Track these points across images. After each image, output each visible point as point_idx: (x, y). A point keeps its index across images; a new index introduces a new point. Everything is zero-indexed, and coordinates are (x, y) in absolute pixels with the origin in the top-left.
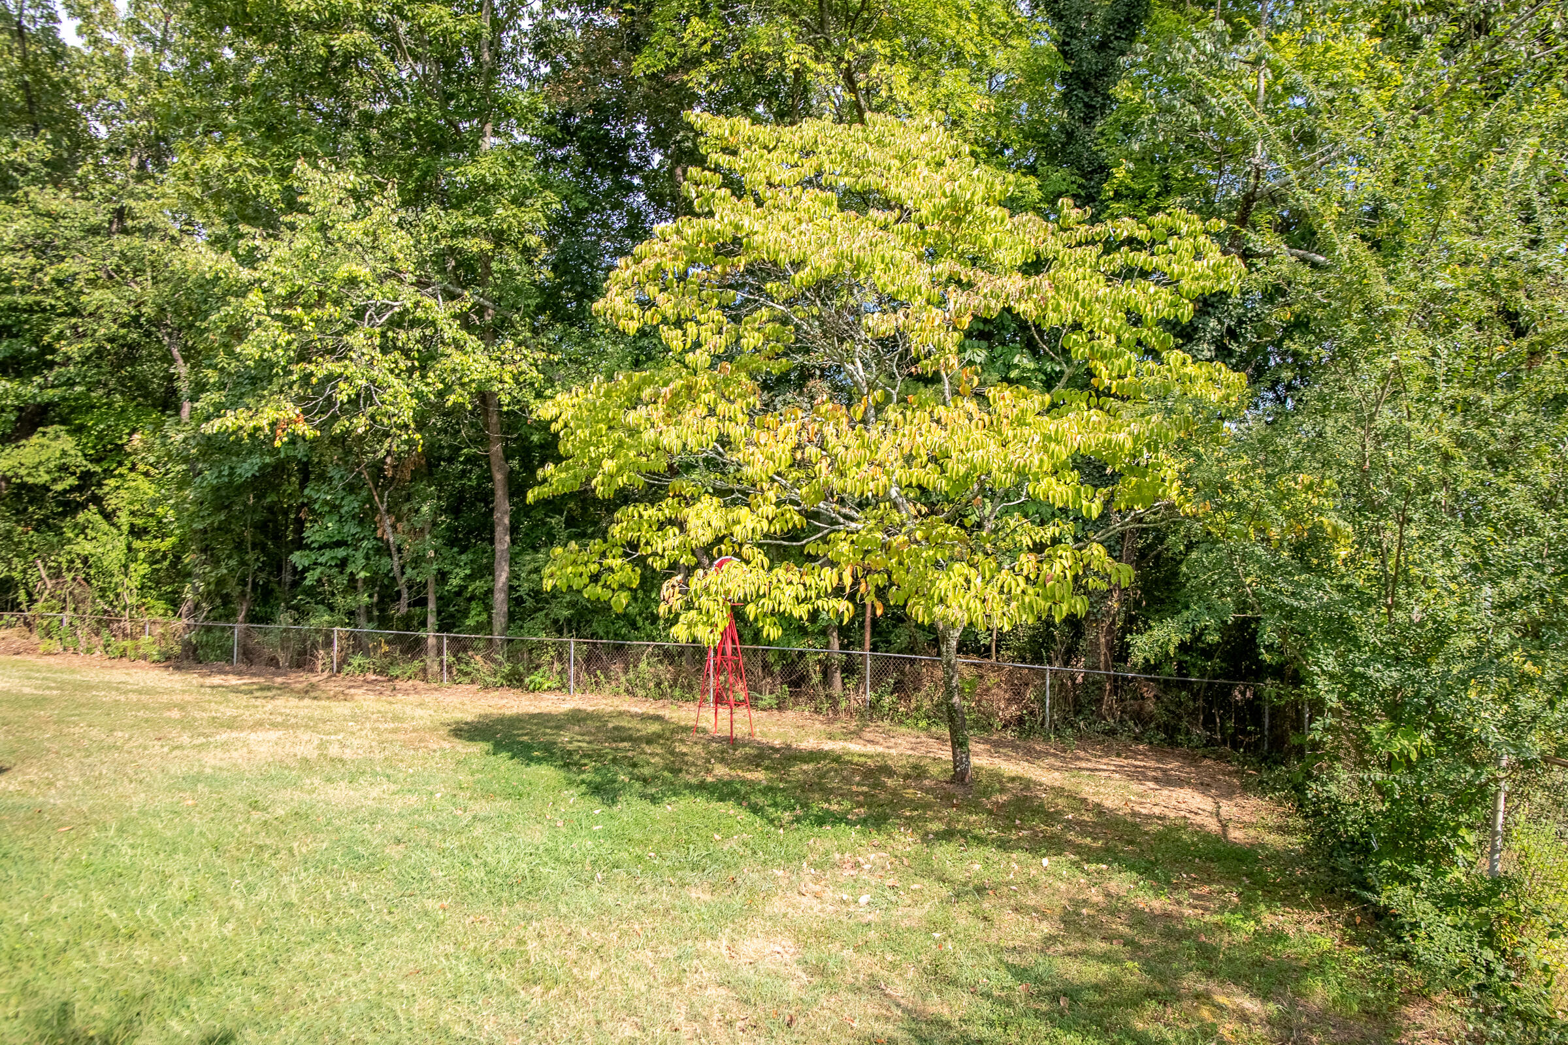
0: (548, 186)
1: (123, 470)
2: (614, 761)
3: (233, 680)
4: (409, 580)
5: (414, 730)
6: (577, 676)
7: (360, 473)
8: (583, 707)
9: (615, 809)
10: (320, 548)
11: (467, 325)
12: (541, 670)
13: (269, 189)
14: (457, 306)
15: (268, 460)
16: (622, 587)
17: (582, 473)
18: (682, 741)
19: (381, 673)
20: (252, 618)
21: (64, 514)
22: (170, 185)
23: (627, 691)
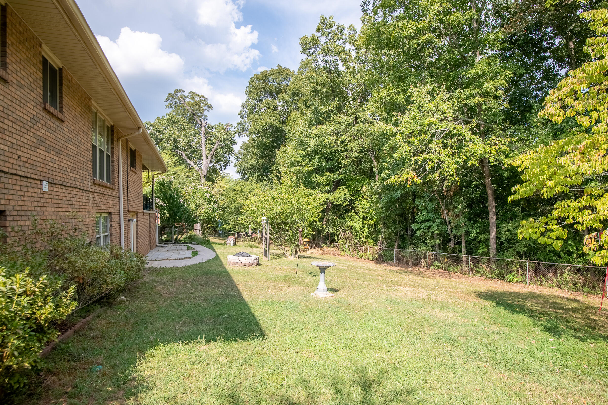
0: (507, 68)
1: (360, 198)
2: (556, 317)
3: (395, 268)
4: (454, 234)
5: (461, 293)
6: (531, 277)
7: (434, 194)
8: (535, 291)
9: (561, 340)
10: (421, 223)
11: (473, 133)
12: (513, 273)
13: (401, 98)
14: (469, 126)
15: (403, 192)
16: (558, 238)
17: (534, 188)
18: (592, 313)
19: (445, 270)
20: (400, 247)
21: (345, 213)
22: (369, 105)
23: (557, 286)
